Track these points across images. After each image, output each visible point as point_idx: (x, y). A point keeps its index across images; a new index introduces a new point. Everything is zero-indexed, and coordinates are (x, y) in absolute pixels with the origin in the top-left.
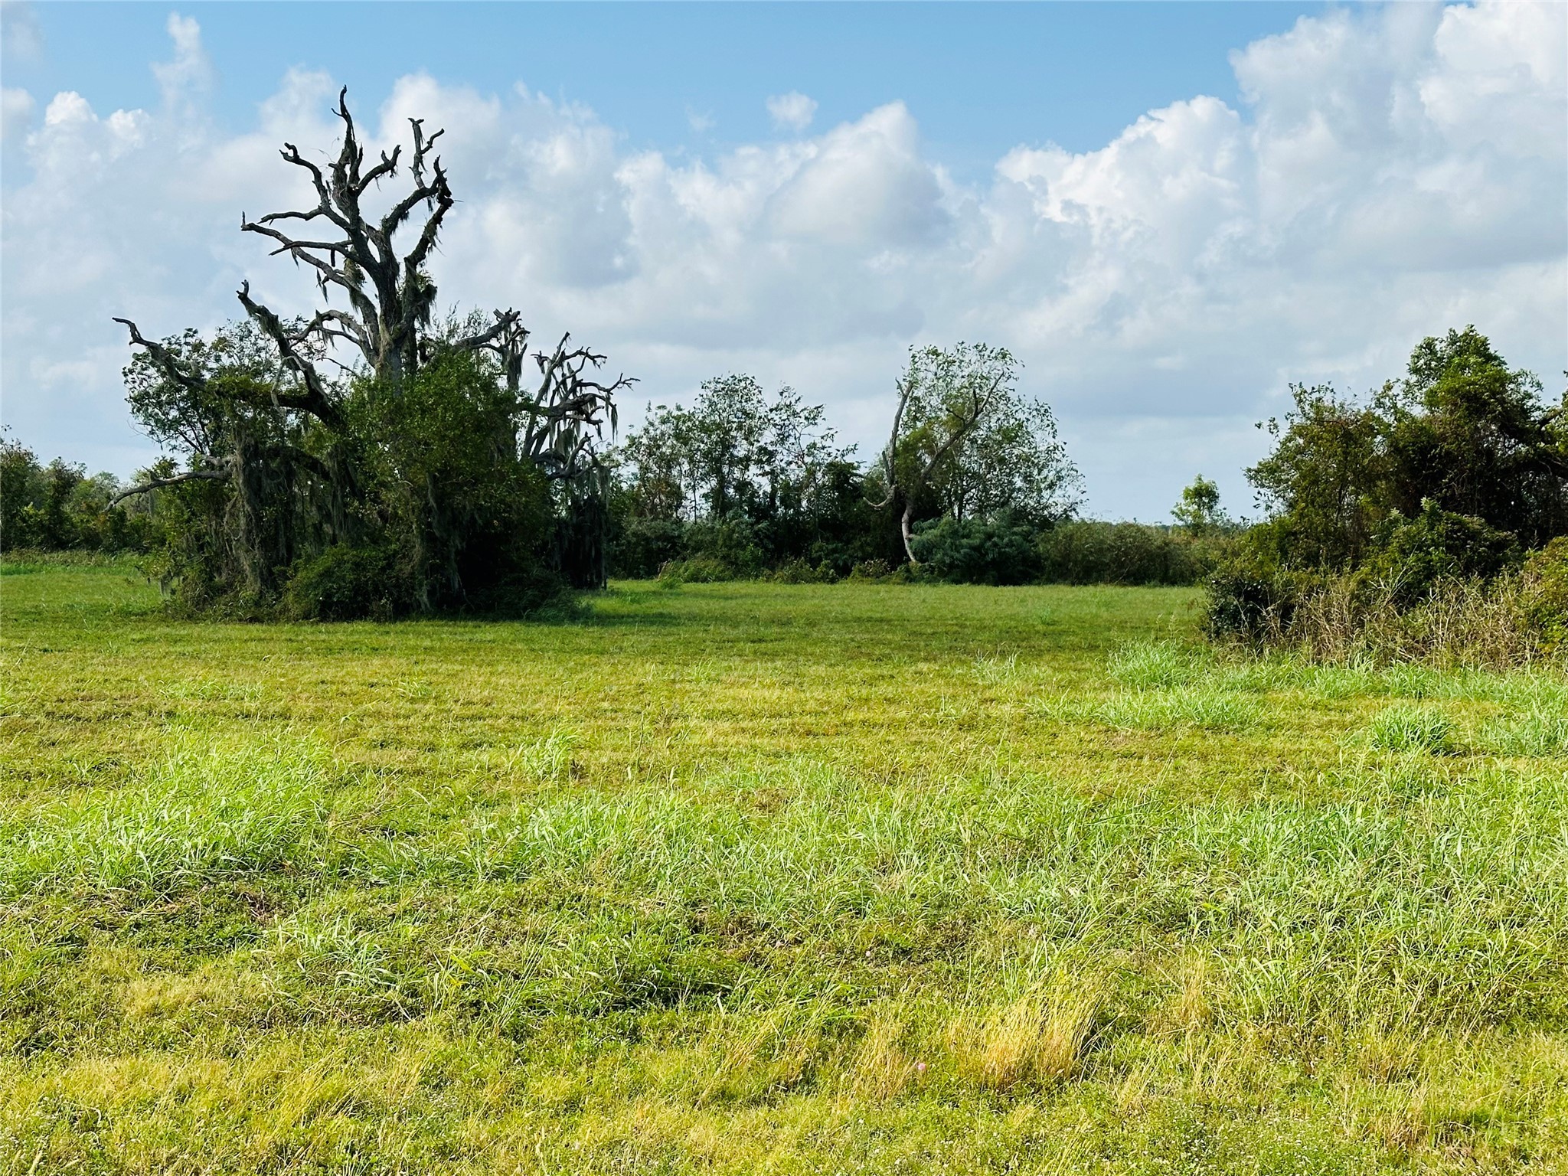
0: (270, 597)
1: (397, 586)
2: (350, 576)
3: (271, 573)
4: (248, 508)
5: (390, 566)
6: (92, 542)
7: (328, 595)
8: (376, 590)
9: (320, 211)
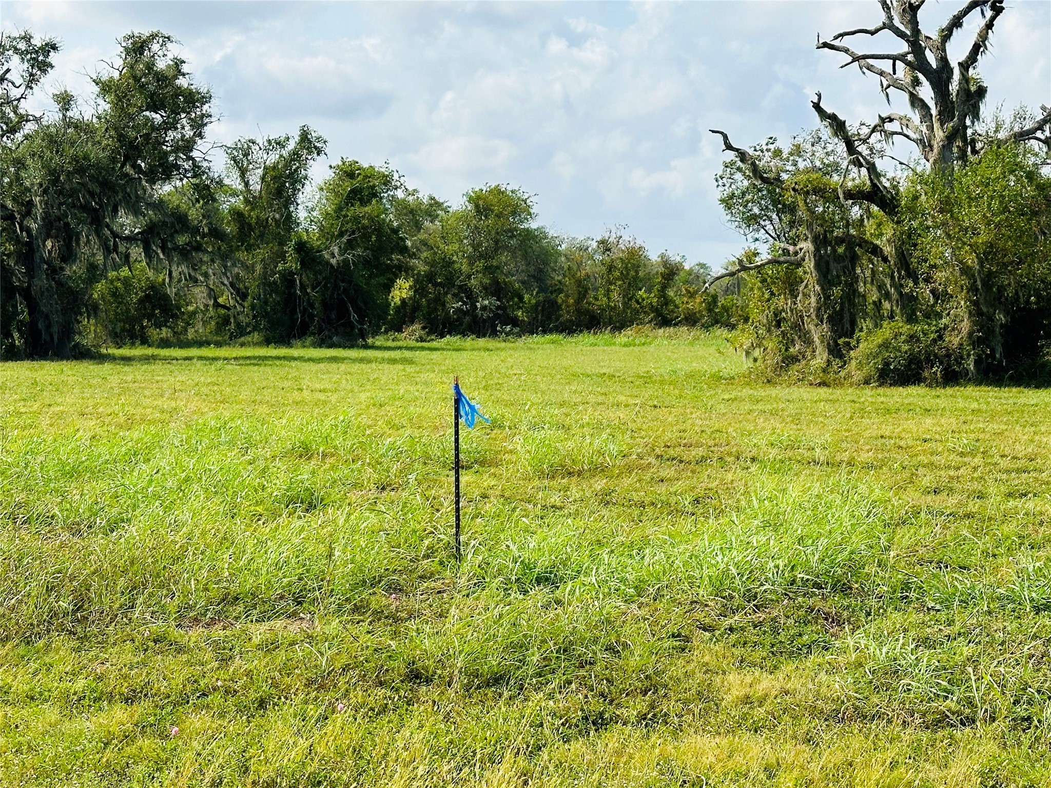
0: (836, 363)
1: (948, 356)
2: (905, 347)
3: (837, 344)
4: (818, 288)
5: (941, 337)
6: (691, 320)
7: (887, 364)
8: (928, 360)
9: (884, 26)
